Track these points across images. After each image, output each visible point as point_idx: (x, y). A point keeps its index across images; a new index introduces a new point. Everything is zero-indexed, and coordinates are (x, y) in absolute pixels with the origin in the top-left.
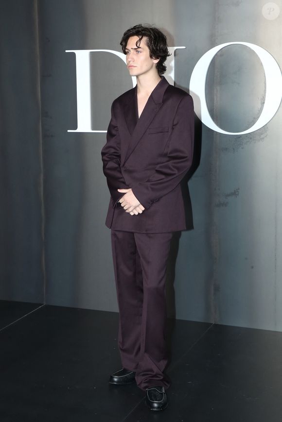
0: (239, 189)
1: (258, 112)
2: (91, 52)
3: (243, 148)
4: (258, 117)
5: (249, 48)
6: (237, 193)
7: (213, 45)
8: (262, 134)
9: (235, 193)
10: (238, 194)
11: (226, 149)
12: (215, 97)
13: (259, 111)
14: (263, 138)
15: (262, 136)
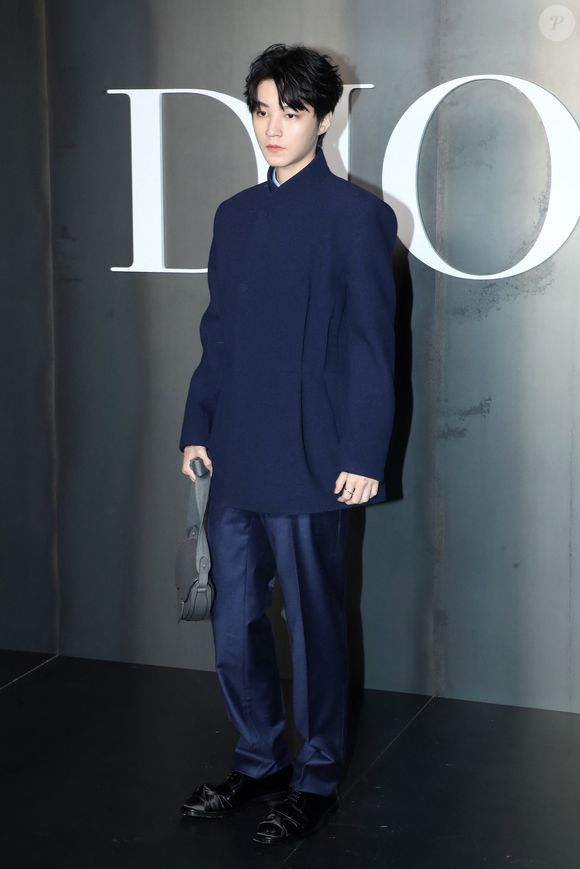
0: (490, 399)
1: (533, 229)
2: (164, 94)
3: (498, 309)
4: (534, 241)
5: (515, 88)
6: (486, 409)
7: (434, 81)
8: (542, 278)
9: (481, 409)
10: (488, 411)
11: (462, 311)
12: (439, 196)
13: (536, 227)
14: (544, 288)
15: (542, 283)
